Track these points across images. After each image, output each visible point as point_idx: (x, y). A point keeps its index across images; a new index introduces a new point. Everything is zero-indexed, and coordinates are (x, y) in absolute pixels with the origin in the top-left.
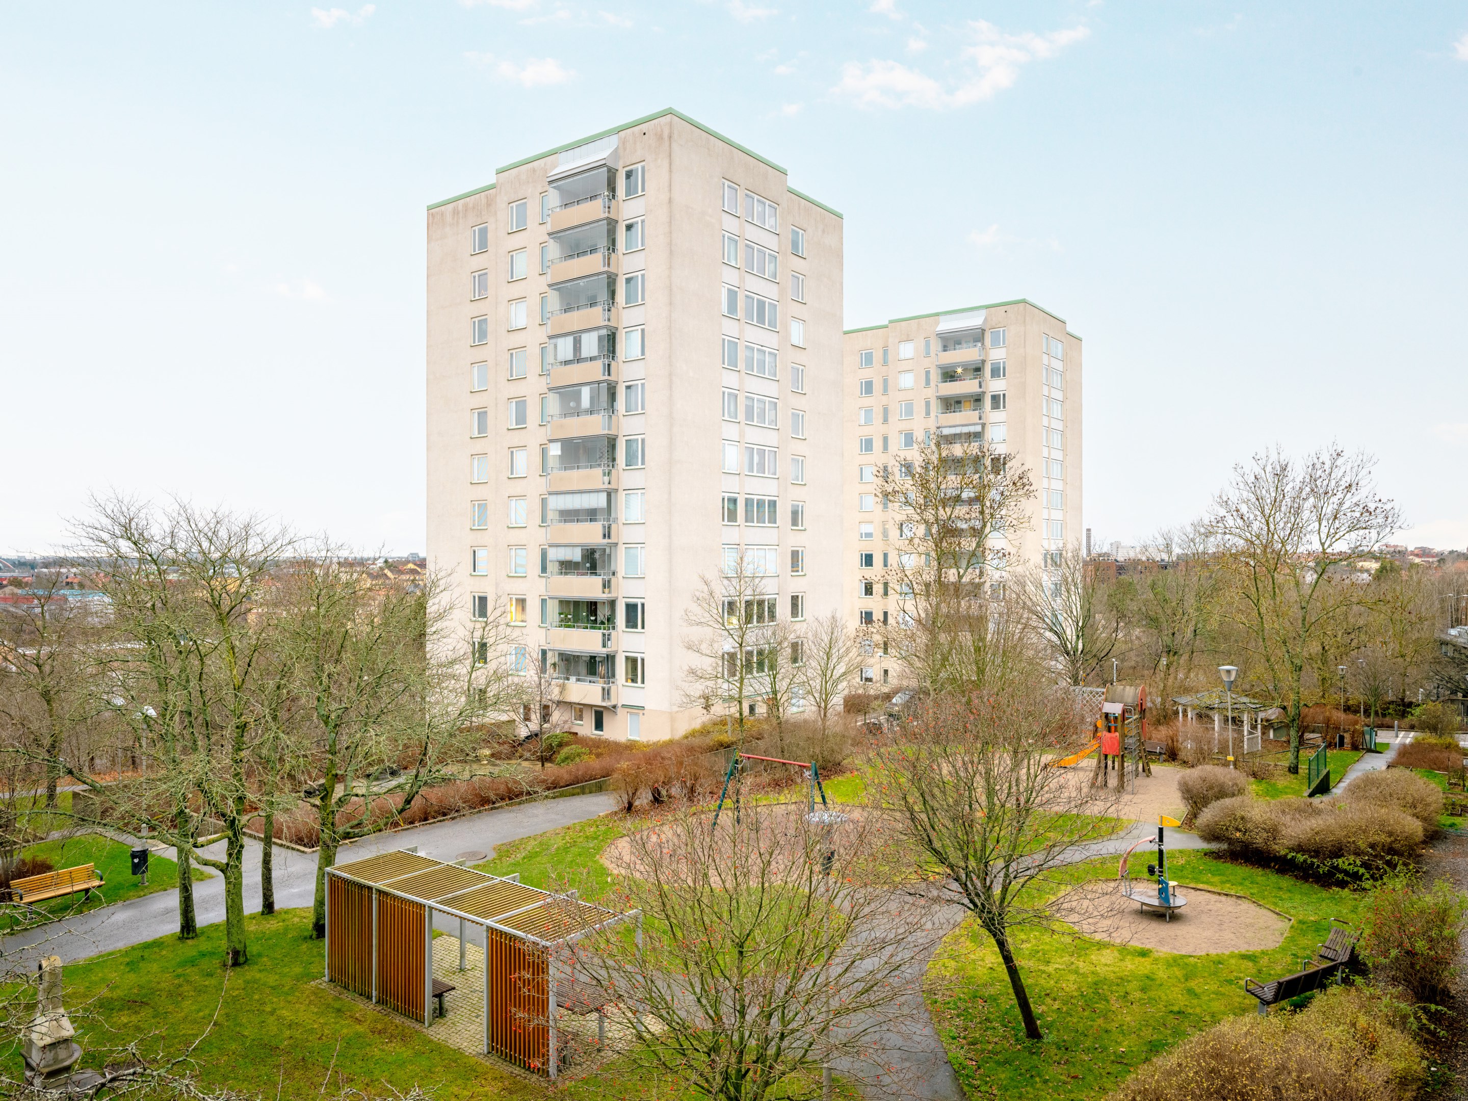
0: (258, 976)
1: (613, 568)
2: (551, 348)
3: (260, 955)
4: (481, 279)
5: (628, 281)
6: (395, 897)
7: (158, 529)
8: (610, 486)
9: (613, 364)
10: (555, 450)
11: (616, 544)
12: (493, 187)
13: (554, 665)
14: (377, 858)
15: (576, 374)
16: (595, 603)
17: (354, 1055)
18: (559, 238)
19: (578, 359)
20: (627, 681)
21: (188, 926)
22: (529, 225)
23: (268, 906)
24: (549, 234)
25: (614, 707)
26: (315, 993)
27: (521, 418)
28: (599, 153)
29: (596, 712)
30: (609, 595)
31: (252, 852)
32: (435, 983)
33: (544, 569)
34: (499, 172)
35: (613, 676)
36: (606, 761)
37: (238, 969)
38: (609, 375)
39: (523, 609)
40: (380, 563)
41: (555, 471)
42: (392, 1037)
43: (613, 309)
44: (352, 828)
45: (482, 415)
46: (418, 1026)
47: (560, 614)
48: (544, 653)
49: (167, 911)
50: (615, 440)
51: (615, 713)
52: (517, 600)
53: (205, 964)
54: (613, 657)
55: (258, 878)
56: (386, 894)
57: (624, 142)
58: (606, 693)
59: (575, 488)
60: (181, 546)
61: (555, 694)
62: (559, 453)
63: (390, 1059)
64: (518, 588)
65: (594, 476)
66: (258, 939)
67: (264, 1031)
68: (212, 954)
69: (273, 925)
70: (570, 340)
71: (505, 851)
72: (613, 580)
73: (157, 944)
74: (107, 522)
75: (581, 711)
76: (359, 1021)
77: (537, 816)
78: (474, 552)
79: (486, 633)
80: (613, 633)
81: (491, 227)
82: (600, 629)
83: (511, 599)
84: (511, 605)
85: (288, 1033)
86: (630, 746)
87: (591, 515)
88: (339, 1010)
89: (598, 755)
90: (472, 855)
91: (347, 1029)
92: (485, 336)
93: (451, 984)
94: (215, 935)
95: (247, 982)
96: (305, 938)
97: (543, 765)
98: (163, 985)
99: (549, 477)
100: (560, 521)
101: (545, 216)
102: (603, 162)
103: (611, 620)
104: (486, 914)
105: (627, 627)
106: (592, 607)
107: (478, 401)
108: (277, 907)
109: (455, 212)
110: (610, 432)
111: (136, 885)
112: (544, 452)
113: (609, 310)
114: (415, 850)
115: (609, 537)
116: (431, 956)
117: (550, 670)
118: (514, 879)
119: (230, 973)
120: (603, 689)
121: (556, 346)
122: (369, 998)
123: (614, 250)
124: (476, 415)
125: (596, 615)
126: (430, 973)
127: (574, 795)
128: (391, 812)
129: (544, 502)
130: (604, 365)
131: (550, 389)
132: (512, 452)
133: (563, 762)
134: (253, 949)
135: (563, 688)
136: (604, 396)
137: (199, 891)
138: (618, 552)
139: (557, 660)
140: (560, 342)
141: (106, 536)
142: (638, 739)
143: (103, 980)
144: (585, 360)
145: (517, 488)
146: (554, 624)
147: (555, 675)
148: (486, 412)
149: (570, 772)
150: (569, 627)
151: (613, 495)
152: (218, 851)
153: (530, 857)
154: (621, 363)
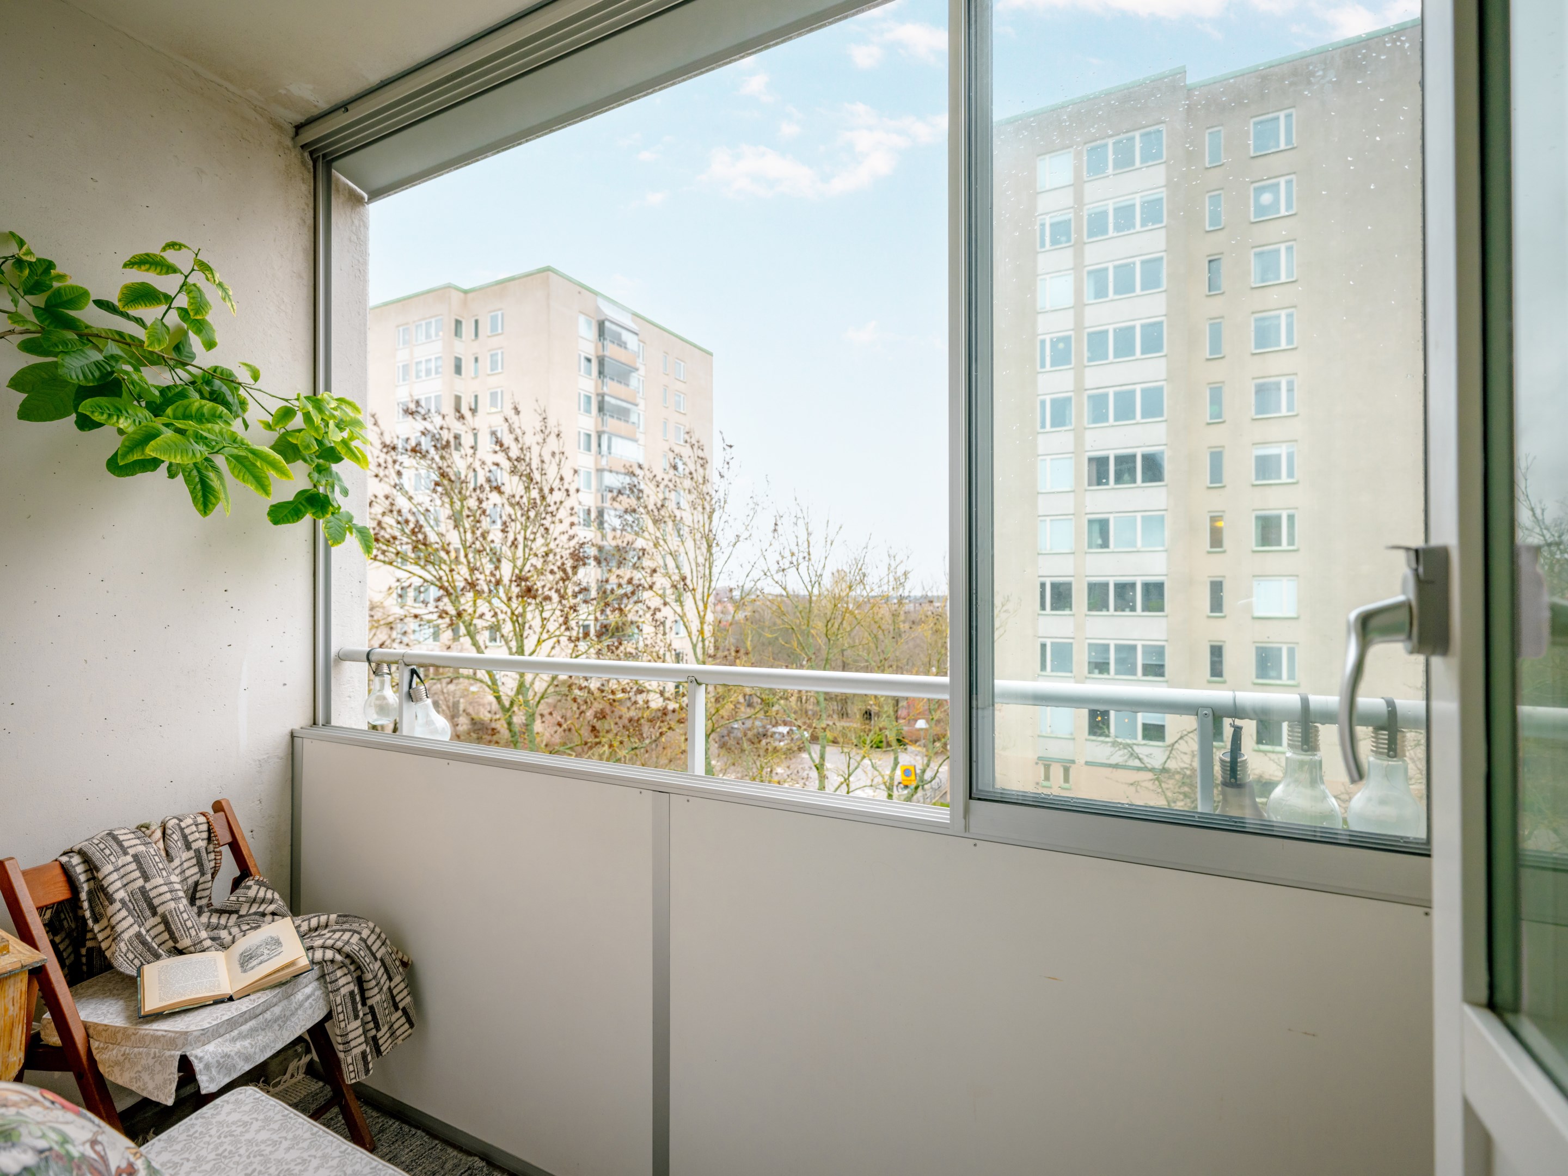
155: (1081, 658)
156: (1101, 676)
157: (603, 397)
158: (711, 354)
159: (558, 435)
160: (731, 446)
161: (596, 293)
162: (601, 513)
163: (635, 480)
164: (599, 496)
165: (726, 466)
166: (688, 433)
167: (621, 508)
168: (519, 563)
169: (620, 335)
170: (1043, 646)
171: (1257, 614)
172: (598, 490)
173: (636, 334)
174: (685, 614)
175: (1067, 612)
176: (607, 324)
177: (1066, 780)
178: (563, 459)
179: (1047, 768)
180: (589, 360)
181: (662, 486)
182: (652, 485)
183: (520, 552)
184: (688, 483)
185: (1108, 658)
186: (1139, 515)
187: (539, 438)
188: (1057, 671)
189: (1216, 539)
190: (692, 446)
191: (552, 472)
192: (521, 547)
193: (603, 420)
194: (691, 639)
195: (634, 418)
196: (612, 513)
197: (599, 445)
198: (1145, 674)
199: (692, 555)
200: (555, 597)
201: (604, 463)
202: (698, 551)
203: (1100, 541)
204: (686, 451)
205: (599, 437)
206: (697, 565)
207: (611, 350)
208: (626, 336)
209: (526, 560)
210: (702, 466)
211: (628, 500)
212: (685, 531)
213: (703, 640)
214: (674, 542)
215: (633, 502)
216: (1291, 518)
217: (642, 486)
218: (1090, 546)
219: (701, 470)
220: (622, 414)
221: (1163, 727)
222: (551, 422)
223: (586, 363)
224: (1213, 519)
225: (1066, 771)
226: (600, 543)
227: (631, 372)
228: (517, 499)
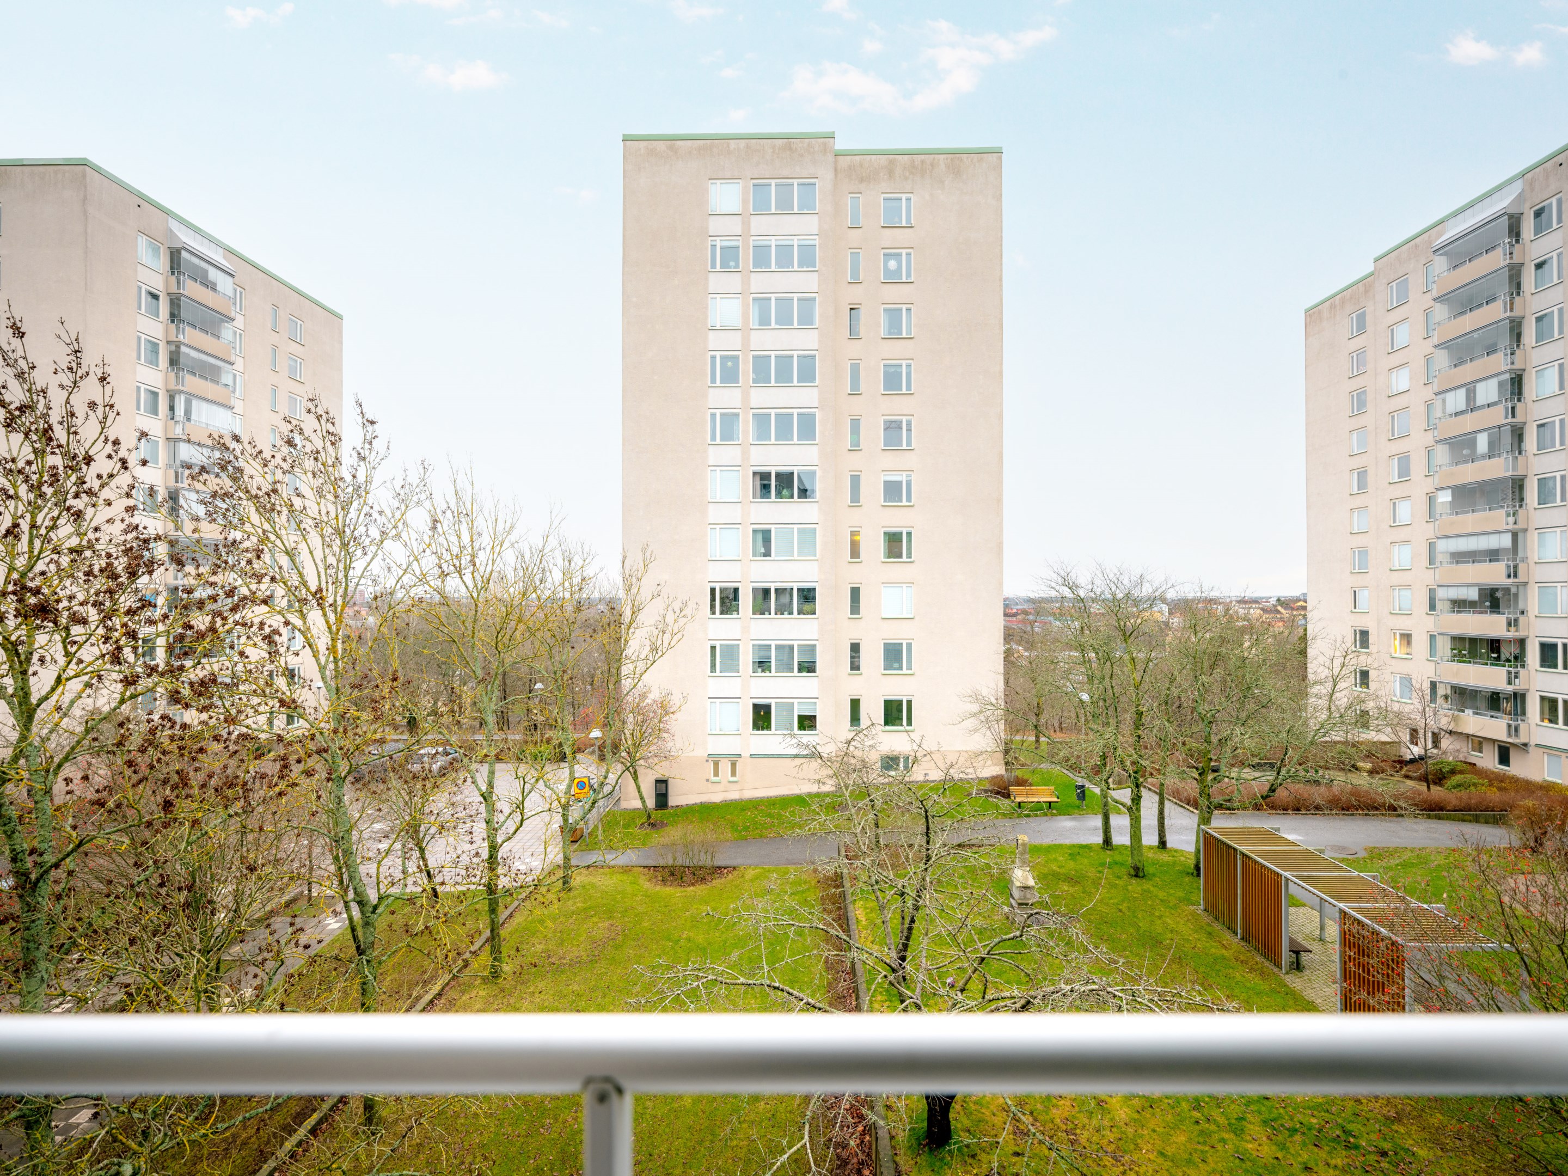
0: (1152, 889)
1: (1521, 606)
2: (1438, 403)
3: (1154, 875)
4: (1359, 356)
5: (1539, 319)
6: (1256, 862)
7: (1083, 579)
8: (1516, 526)
9: (1519, 406)
10: (1445, 497)
11: (1526, 583)
12: (1371, 274)
13: (1446, 697)
14: (1243, 829)
15: (1469, 423)
16: (1498, 641)
17: (1219, 970)
18: (1447, 299)
19: (1472, 407)
20: (1542, 720)
21: (1107, 841)
22: (1412, 296)
23: (1163, 844)
24: (1434, 300)
25: (1525, 745)
26: (1191, 914)
27: (1404, 471)
28: (1502, 203)
29: (1500, 747)
30: (1517, 634)
31: (1149, 803)
32: (1292, 941)
33: (1432, 607)
34: (1376, 260)
35: (1524, 713)
36: (1509, 796)
37: (1138, 880)
38: (1513, 416)
39: (1409, 643)
40: (1273, 601)
41: (1444, 517)
42: (1252, 970)
43: (1518, 352)
44: (1225, 801)
45: (1362, 475)
46: (1276, 970)
47: (1452, 649)
48: (1433, 685)
49: (1096, 829)
50: (1522, 480)
51: (1527, 752)
52: (1401, 635)
53: (1116, 869)
54: (1523, 696)
55: (1155, 822)
56: (1247, 856)
57: (1531, 184)
58: (1514, 730)
59: (1470, 531)
60: (1098, 591)
61: (1444, 722)
62: (1450, 499)
63: (1249, 985)
64: (1404, 624)
65: (1499, 518)
66: (1154, 864)
67: (1153, 928)
68: (1122, 864)
69: (1164, 857)
70: (1463, 392)
71: (1376, 854)
72: (1522, 619)
73: (1088, 847)
74: (1055, 576)
75: (1480, 743)
76: (1226, 948)
77: (1417, 831)
78: (1355, 592)
79: (1347, 661)
80: (1522, 672)
81: (1369, 310)
82: (1504, 666)
83: (1395, 634)
84: (1395, 639)
85: (1170, 936)
86: (1546, 787)
87: (1493, 555)
88: (1210, 934)
89: (1500, 789)
90: (1342, 849)
91: (1216, 950)
92: (1365, 406)
93: (1309, 947)
94: (1125, 852)
95: (1144, 891)
96: (1188, 873)
97: (1429, 787)
98: (1090, 874)
99: (1437, 522)
100: (1452, 563)
101: (1429, 283)
102: (1503, 211)
103: (1519, 659)
104: (1340, 899)
105: (1542, 666)
106: (1494, 645)
107: (1357, 462)
108: (1169, 845)
109: (1333, 307)
110: (1515, 473)
111: (1078, 807)
112: (1431, 500)
113: (1512, 354)
114: (1278, 830)
115: (1515, 576)
116: (1287, 918)
117: (1440, 700)
118: (1374, 877)
119: (1134, 881)
120: (1509, 726)
121: (1444, 401)
122: (1235, 933)
123: (1518, 294)
124: (1355, 476)
125: (1499, 652)
126: (1287, 930)
127: (1464, 821)
128: (1255, 795)
129: (1432, 546)
130: (1507, 409)
131: (1437, 442)
132: (1394, 504)
133: (1454, 788)
134: (1150, 869)
135: (1455, 719)
136: (1507, 439)
137: (1115, 821)
138: (1529, 592)
139: (1449, 692)
140: (1450, 397)
141: (1054, 585)
142: (1559, 781)
143: (1055, 859)
144: (1482, 407)
145: (1403, 534)
146: (1446, 659)
147: (1445, 706)
148: (1366, 471)
149: (1461, 799)
150: (1464, 662)
151: (1520, 536)
152: (1124, 795)
153: (1405, 865)
154: (1530, 404)
155: (747, 658)
156: (763, 674)
157: (178, 347)
158: (340, 317)
159: (103, 379)
160: (372, 423)
161: (167, 212)
162: (173, 497)
163: (227, 456)
164: (171, 473)
165: (367, 446)
166: (312, 400)
167: (206, 491)
168: (21, 562)
169: (207, 272)
170: (713, 648)
171: (884, 616)
172: (169, 466)
173: (232, 276)
174: (309, 628)
175: (735, 615)
176: (184, 254)
177: (733, 773)
178: (112, 416)
179: (716, 764)
180: (155, 297)
181: (271, 466)
182: (257, 465)
183: (23, 545)
184: (309, 464)
185: (770, 657)
186: (796, 527)
187: (66, 379)
188: (725, 672)
189: (855, 552)
190: (319, 418)
191: (89, 430)
192: (25, 538)
193: (177, 377)
194: (317, 660)
195: (226, 379)
196: (194, 496)
197: (172, 408)
198: (800, 670)
199: (318, 554)
200: (92, 614)
201: (178, 431)
202: (327, 551)
203: (763, 550)
204: (309, 424)
205: (172, 398)
206: (328, 567)
207: (191, 289)
208: (213, 274)
209: (34, 559)
210: (333, 444)
211: (218, 480)
212: (308, 524)
213: (336, 661)
214: (291, 538)
215: (227, 484)
216: (909, 534)
217: (241, 463)
218: (754, 555)
219: (330, 448)
220: (209, 373)
221: (815, 717)
222: (90, 359)
223: (150, 299)
224: (853, 533)
225: (734, 765)
226: (173, 534)
227: (223, 321)
228: (21, 464)
